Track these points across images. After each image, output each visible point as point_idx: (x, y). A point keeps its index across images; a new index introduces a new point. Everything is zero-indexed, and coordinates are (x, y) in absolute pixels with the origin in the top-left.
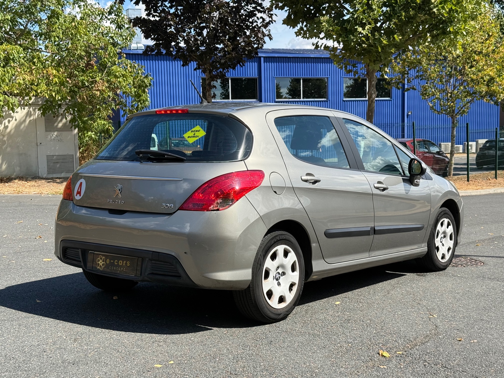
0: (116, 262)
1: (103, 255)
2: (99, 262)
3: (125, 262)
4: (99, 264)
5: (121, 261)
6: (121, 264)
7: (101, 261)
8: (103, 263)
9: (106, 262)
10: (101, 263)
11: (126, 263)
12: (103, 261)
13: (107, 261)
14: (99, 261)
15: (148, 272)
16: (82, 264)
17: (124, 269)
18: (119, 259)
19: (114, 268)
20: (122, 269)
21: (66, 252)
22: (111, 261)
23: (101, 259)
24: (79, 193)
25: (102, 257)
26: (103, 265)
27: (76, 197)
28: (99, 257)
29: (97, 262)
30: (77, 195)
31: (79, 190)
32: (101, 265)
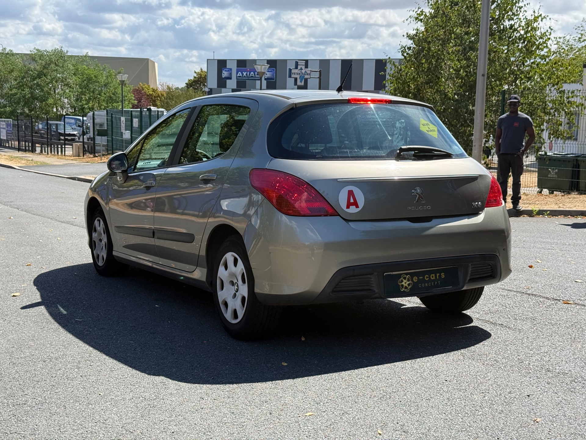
0: (427, 277)
1: (407, 274)
2: (403, 283)
3: (438, 275)
4: (402, 285)
5: (434, 275)
6: (434, 278)
7: (405, 281)
8: (408, 283)
9: (412, 280)
10: (405, 283)
11: (440, 276)
12: (408, 281)
13: (414, 279)
14: (402, 281)
15: (468, 278)
16: (376, 291)
17: (439, 282)
18: (429, 273)
19: (426, 285)
20: (436, 283)
21: (340, 284)
22: (420, 278)
23: (405, 278)
24: (353, 204)
25: (405, 276)
26: (409, 285)
27: (348, 210)
28: (401, 278)
29: (400, 284)
30: (348, 207)
31: (352, 201)
32: (406, 287)
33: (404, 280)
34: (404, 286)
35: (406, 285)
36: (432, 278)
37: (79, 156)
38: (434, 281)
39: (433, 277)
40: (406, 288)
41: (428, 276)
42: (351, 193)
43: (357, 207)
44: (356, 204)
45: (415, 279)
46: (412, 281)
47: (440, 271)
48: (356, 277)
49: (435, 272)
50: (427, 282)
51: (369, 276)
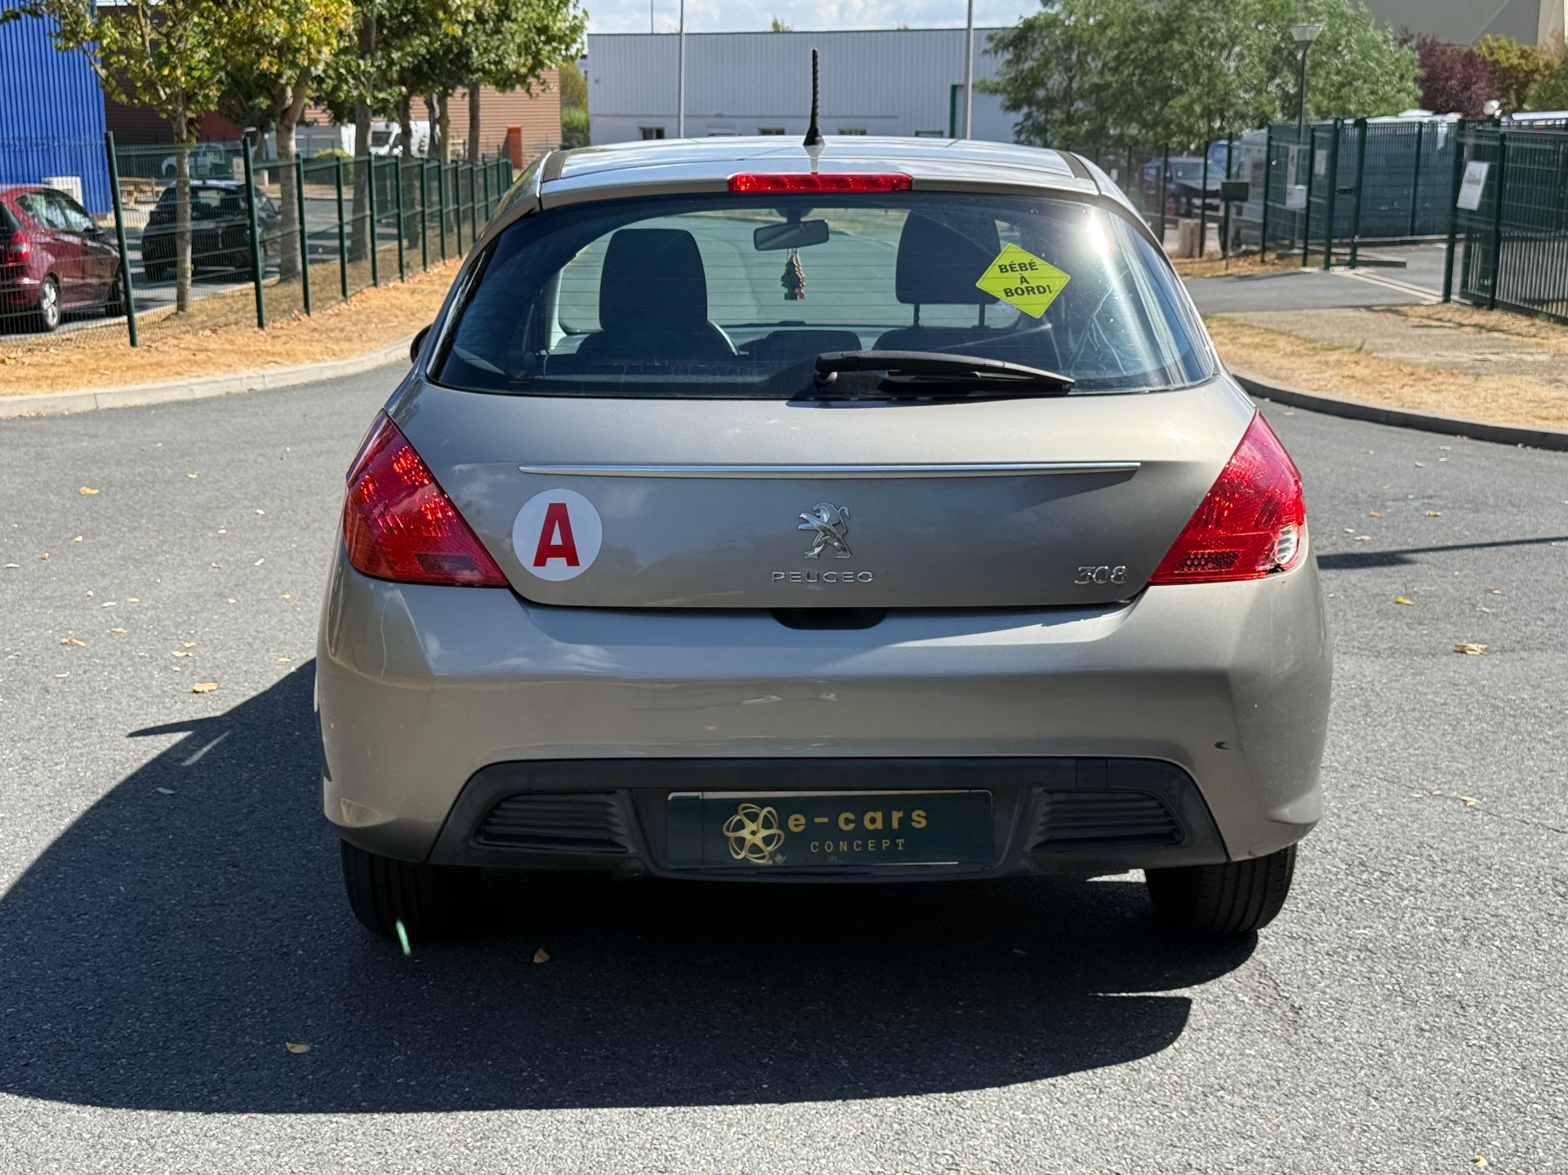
0: (848, 821)
1: (762, 803)
2: (745, 833)
3: (896, 816)
4: (741, 841)
5: (879, 816)
6: (879, 825)
7: (751, 826)
8: (764, 833)
9: (783, 826)
10: (754, 833)
11: (906, 821)
12: (767, 824)
13: (791, 822)
14: (740, 826)
15: (1035, 839)
16: (632, 850)
17: (900, 841)
18: (860, 807)
19: (844, 846)
20: (885, 843)
21: (498, 812)
22: (817, 820)
23: (753, 817)
24: (556, 552)
25: (755, 809)
26: (768, 840)
27: (538, 572)
28: (736, 813)
29: (730, 834)
30: (540, 561)
31: (557, 540)
32: (754, 845)
33: (747, 822)
34: (748, 845)
35: (758, 840)
36: (870, 827)
37: (1191, 256)
38: (875, 834)
39: (873, 821)
40: (755, 849)
41: (851, 816)
42: (557, 515)
43: (573, 561)
44: (569, 553)
45: (797, 823)
46: (779, 828)
47: (908, 805)
48: (555, 798)
49: (887, 806)
50: (849, 837)
51: (603, 798)
